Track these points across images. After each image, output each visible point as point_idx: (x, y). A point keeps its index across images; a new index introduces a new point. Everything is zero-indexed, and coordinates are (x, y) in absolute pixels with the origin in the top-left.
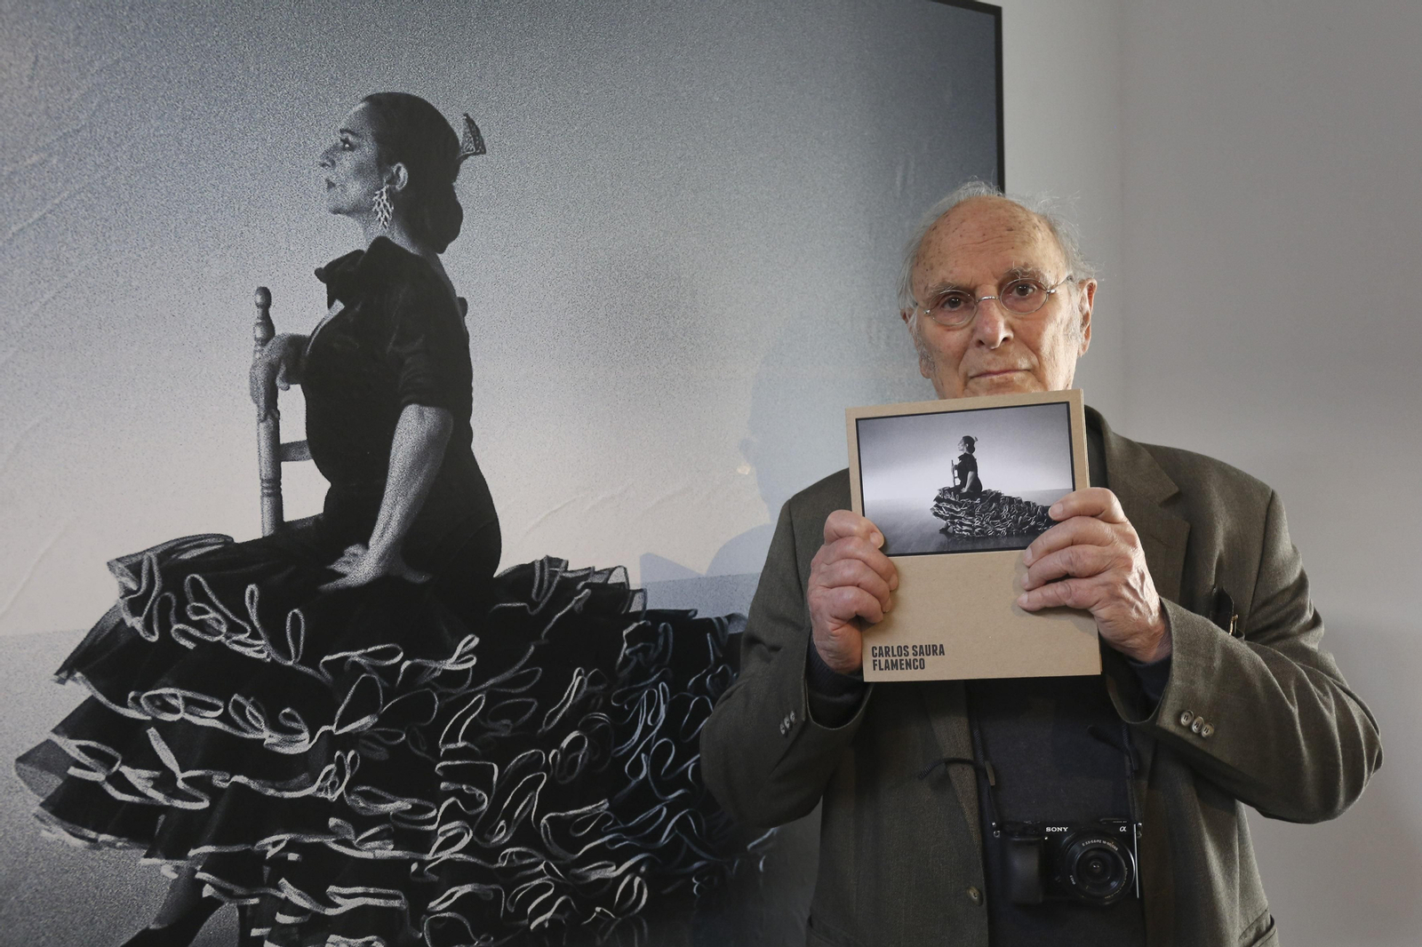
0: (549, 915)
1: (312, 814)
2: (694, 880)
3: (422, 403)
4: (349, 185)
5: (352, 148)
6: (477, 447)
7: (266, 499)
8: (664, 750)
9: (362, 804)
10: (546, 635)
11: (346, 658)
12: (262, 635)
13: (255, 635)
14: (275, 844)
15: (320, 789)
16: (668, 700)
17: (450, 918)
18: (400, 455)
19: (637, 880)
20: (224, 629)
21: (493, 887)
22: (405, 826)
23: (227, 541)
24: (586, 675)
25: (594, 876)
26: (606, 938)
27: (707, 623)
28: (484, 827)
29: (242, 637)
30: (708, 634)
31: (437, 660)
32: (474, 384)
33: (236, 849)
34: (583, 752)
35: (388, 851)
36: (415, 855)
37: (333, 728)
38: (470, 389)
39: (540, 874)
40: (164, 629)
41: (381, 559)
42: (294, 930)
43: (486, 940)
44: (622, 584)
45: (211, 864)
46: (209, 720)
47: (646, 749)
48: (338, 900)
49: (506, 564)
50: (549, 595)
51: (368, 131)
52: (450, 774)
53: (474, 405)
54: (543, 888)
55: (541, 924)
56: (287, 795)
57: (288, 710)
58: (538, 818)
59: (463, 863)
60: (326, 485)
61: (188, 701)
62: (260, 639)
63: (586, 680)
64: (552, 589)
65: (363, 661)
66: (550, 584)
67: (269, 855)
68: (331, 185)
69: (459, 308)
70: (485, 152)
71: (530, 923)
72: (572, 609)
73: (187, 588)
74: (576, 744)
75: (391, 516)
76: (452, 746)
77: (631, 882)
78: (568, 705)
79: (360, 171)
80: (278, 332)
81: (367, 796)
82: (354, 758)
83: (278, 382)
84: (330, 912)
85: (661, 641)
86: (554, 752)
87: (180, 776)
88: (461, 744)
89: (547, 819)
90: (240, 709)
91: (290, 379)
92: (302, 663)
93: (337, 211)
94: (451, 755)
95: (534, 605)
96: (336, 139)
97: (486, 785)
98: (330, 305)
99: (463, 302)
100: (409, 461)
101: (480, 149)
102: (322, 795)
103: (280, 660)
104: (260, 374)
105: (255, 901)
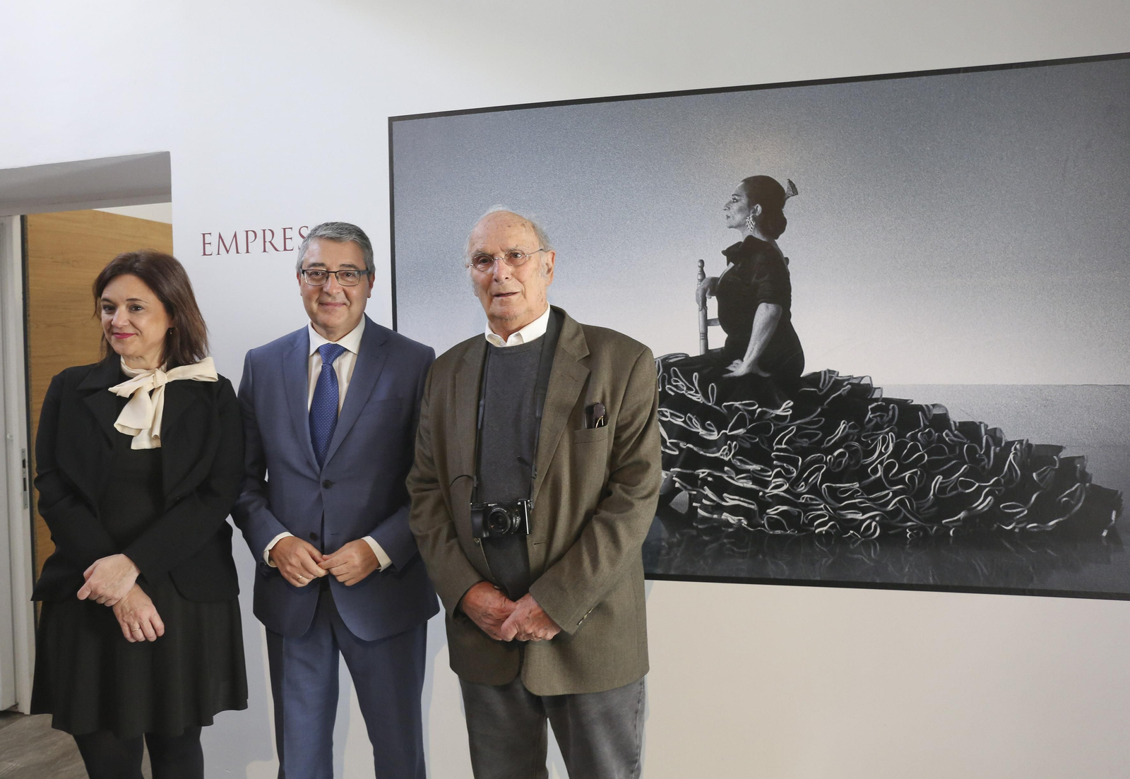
0: (825, 528)
1: (718, 464)
2: (907, 530)
3: (768, 302)
4: (736, 216)
5: (737, 201)
6: (793, 321)
7: (702, 341)
8: (891, 466)
9: (739, 464)
10: (827, 404)
11: (733, 405)
12: (699, 392)
13: (697, 392)
14: (703, 473)
15: (721, 455)
16: (894, 441)
17: (776, 519)
18: (757, 324)
19: (874, 524)
20: (685, 389)
21: (797, 510)
22: (757, 476)
23: (687, 356)
24: (848, 424)
25: (850, 516)
26: (855, 546)
27: (919, 408)
28: (794, 483)
29: (692, 392)
30: (920, 413)
31: (773, 409)
32: (792, 294)
33: (688, 471)
34: (845, 459)
35: (749, 485)
36: (762, 489)
37: (727, 432)
38: (790, 296)
39: (821, 509)
40: (664, 387)
41: (749, 366)
42: (710, 507)
43: (794, 531)
44: (869, 384)
45: (679, 475)
46: (679, 422)
47: (881, 463)
48: (728, 500)
49: (806, 372)
50: (829, 387)
51: (744, 194)
52: (778, 458)
53: (792, 302)
54: (823, 516)
55: (821, 532)
56: (708, 455)
57: (709, 422)
58: (821, 484)
59: (783, 497)
60: (725, 336)
61: (671, 414)
62: (698, 393)
63: (848, 427)
64: (830, 384)
65: (740, 407)
66: (829, 382)
67: (700, 477)
68: (728, 217)
69: (785, 262)
70: (797, 194)
71: (816, 529)
72: (840, 394)
73: (672, 372)
74: (842, 455)
75: (753, 349)
76: (779, 446)
77: (870, 524)
78: (838, 437)
79: (740, 210)
80: (707, 276)
81: (741, 461)
82: (736, 445)
83: (707, 296)
84: (724, 503)
85: (891, 413)
86: (830, 456)
87: (668, 441)
88: (784, 446)
89: (826, 486)
90: (690, 419)
91: (712, 294)
92: (715, 404)
93: (731, 227)
94: (778, 450)
95: (821, 390)
96: (731, 199)
97: (796, 467)
98: (728, 264)
99: (787, 259)
100: (761, 327)
101: (795, 192)
102: (722, 457)
103: (706, 402)
104: (700, 293)
105: (695, 493)
